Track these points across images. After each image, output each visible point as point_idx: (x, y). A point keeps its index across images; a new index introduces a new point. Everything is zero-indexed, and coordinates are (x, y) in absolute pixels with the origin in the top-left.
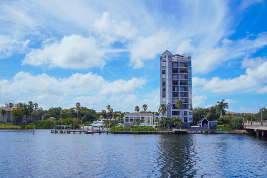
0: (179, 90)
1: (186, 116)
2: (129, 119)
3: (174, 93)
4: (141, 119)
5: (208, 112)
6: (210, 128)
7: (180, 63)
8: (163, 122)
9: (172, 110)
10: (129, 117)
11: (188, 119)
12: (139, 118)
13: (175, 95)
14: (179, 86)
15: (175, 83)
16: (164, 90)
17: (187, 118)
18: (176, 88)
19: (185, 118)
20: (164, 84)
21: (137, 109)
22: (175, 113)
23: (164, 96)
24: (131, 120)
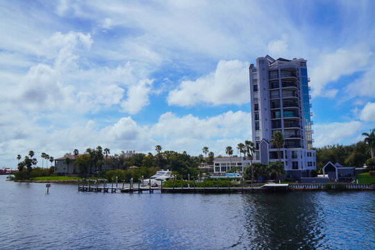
0: (282, 116)
1: (295, 160)
2: (220, 166)
3: (273, 122)
4: (237, 166)
5: (352, 151)
6: (340, 180)
7: (282, 70)
8: (250, 171)
9: (269, 150)
10: (220, 163)
11: (300, 165)
12: (235, 164)
13: (275, 124)
14: (282, 108)
15: (274, 105)
16: (256, 117)
17: (297, 162)
18: (277, 113)
19: (293, 163)
20: (256, 108)
21: (229, 150)
22: (274, 155)
23: (257, 128)
24: (224, 169)
